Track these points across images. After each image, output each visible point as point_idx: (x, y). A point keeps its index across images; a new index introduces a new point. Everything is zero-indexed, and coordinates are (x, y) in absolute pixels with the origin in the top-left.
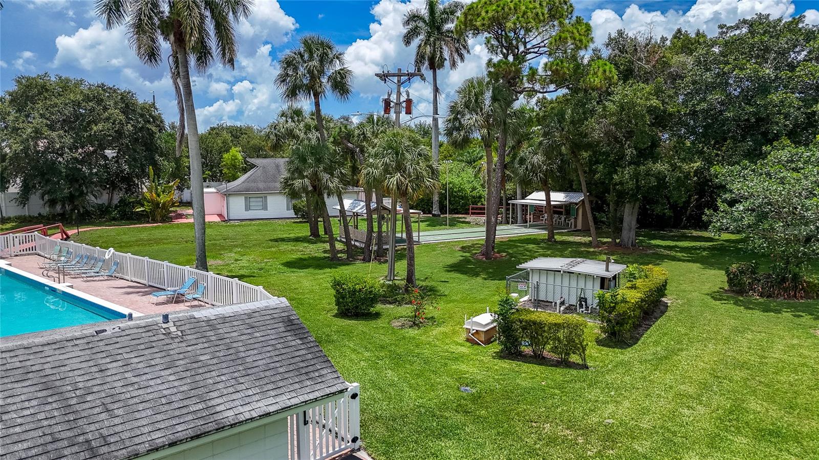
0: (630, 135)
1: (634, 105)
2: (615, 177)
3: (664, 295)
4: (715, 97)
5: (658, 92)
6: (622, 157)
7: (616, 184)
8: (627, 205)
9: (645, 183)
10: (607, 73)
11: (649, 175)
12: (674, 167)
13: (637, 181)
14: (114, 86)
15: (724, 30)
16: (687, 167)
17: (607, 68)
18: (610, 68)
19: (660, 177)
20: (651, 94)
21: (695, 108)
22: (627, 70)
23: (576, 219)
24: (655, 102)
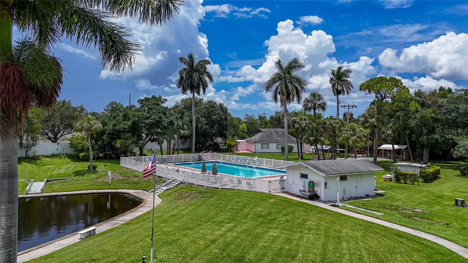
0: (425, 125)
1: (425, 116)
2: (420, 139)
3: (439, 174)
4: (454, 114)
5: (434, 112)
6: (422, 132)
7: (421, 142)
8: (425, 149)
9: (431, 141)
10: (417, 106)
11: (432, 139)
12: (442, 137)
13: (428, 141)
14: (215, 101)
15: (457, 91)
16: (448, 136)
17: (416, 104)
18: (417, 105)
19: (437, 140)
20: (432, 113)
21: (448, 117)
22: (422, 103)
23: (403, 155)
24: (433, 115)
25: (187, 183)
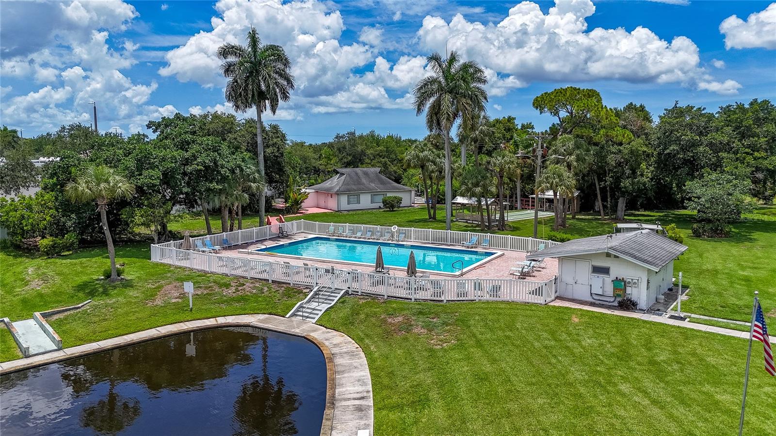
0: (626, 163)
1: (637, 150)
2: (622, 184)
7: (622, 188)
9: (637, 187)
10: (629, 136)
17: (628, 133)
19: (645, 184)
20: (643, 144)
24: (645, 149)
25: (360, 294)
